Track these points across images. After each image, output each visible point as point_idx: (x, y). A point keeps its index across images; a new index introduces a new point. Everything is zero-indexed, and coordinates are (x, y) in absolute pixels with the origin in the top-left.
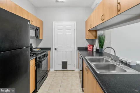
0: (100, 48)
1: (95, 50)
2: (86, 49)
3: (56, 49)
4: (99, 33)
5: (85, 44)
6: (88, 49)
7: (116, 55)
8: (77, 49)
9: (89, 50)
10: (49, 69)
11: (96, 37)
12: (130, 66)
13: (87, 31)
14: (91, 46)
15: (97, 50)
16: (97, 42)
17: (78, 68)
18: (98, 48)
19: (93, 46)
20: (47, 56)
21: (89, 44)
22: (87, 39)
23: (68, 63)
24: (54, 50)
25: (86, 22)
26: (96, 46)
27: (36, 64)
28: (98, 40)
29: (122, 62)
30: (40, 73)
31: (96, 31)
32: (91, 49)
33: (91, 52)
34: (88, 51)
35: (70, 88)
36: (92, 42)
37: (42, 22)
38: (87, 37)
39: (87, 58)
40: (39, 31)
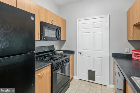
2: (128, 57)
3: (80, 53)
5: (127, 49)
8: (111, 55)
10: (73, 77)
17: (114, 85)
20: (68, 62)
22: (129, 41)
23: (96, 74)
24: (78, 54)
25: (128, 13)
27: (51, 72)
30: (57, 83)
37: (64, 22)
40: (61, 31)
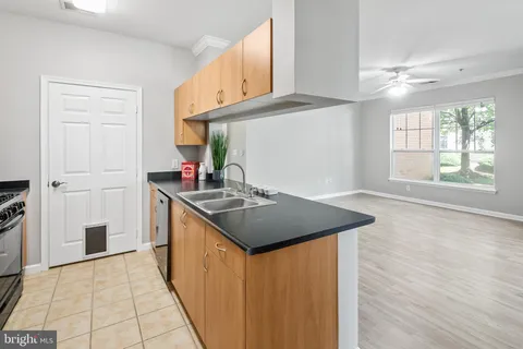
0: (215, 169)
1: (202, 177)
2: (175, 177)
4: (214, 128)
5: (175, 162)
6: (184, 175)
7: (247, 182)
8: (146, 178)
9: (186, 179)
11: (205, 140)
12: (268, 197)
13: (181, 122)
14: (192, 167)
15: (209, 176)
16: (208, 152)
17: (151, 241)
18: (211, 170)
19: (197, 165)
21: (184, 161)
22: (178, 147)
23: (110, 230)
25: (177, 92)
26: (207, 165)
28: (212, 148)
29: (257, 193)
31: (206, 123)
32: (192, 175)
33: (192, 183)
34: (184, 182)
35: (130, 296)
36: (193, 153)
38: (180, 138)
39: (183, 194)
